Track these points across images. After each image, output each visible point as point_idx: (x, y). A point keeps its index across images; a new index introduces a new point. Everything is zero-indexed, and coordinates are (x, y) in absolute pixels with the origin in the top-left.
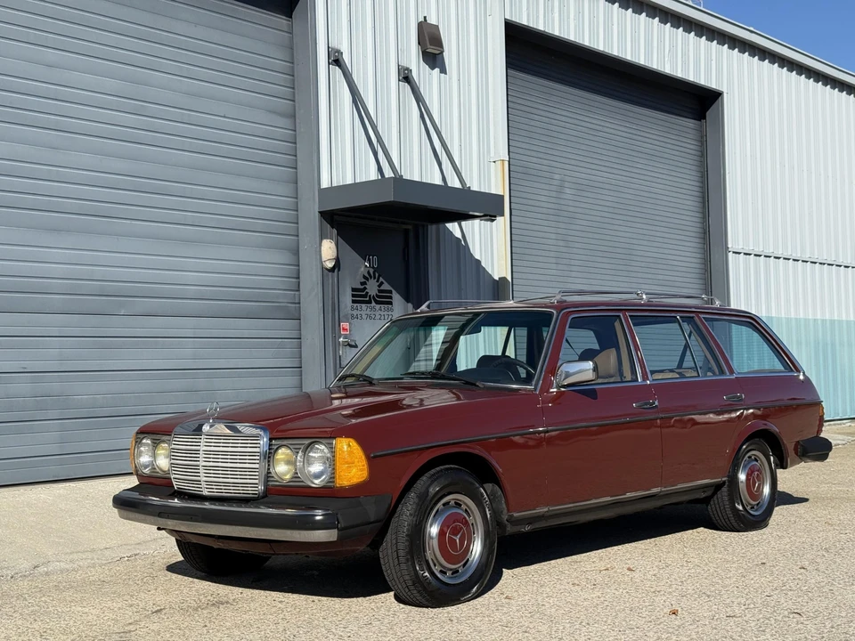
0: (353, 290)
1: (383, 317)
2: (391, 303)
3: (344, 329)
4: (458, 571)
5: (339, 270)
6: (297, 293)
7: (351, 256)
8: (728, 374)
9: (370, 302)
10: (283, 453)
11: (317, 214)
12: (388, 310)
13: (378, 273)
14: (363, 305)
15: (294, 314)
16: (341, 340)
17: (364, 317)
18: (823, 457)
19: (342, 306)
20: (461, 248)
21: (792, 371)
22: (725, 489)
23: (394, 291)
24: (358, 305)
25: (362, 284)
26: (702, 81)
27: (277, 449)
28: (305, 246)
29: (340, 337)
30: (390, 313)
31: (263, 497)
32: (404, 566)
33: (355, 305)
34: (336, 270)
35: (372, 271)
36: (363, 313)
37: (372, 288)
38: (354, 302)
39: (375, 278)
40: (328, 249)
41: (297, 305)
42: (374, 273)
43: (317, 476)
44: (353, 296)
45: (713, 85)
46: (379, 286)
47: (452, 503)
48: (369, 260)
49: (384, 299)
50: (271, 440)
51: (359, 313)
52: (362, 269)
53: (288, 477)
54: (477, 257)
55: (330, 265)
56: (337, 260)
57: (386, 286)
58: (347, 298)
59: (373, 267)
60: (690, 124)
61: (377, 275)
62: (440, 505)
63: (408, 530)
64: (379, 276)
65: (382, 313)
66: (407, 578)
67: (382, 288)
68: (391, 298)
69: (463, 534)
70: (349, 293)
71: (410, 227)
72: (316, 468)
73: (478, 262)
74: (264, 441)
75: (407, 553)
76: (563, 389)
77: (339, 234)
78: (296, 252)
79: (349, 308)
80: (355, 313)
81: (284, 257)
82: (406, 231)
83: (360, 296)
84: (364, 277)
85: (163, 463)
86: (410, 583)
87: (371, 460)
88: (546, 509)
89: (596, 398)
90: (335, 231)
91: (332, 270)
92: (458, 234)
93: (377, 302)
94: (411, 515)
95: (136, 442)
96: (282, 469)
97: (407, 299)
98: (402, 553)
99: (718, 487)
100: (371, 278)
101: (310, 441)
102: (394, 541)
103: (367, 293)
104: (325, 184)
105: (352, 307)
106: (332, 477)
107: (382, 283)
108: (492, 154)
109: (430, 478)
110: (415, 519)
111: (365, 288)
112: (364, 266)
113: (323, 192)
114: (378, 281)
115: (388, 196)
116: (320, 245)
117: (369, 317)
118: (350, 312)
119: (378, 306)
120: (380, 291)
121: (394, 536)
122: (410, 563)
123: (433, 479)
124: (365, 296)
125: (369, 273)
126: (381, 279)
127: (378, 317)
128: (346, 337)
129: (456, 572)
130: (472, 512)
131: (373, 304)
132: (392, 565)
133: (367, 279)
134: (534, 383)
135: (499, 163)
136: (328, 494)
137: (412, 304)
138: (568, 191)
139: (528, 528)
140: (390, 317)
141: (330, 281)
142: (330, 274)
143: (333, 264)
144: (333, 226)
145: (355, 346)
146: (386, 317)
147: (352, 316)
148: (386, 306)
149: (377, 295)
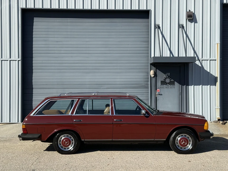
0: (161, 81)
2: (174, 84)
3: (158, 91)
6: (148, 82)
7: (159, 73)
9: (167, 84)
11: (150, 64)
12: (173, 86)
13: (170, 77)
14: (165, 85)
15: (147, 87)
17: (165, 88)
24: (163, 85)
25: (164, 80)
29: (156, 93)
30: (174, 86)
33: (162, 85)
34: (155, 77)
38: (161, 84)
39: (169, 78)
40: (152, 73)
41: (148, 85)
42: (169, 77)
44: (161, 83)
48: (167, 74)
49: (172, 83)
51: (163, 87)
55: (152, 76)
56: (155, 74)
58: (159, 84)
64: (170, 78)
65: (171, 87)
67: (171, 81)
68: (174, 83)
70: (160, 82)
79: (160, 86)
80: (162, 87)
81: (145, 74)
82: (180, 66)
83: (163, 83)
84: (165, 78)
93: (169, 84)
103: (166, 82)
105: (161, 86)
111: (165, 81)
112: (165, 76)
116: (150, 72)
117: (167, 88)
119: (169, 85)
120: (170, 81)
125: (167, 77)
127: (169, 87)
128: (158, 93)
133: (166, 79)
137: (182, 85)
140: (174, 88)
141: (153, 80)
142: (153, 78)
143: (154, 76)
144: (154, 67)
145: (162, 95)
146: (172, 88)
147: (161, 88)
148: (172, 85)
149: (169, 82)
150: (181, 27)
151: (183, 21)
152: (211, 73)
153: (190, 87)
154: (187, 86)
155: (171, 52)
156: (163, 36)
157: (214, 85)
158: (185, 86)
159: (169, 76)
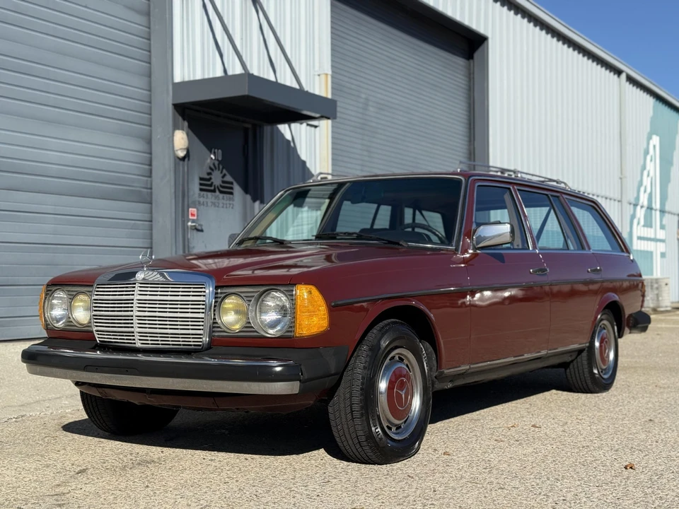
0: (201, 179)
1: (225, 206)
2: (232, 193)
3: (193, 215)
4: (401, 427)
5: (189, 160)
6: (149, 179)
8: (587, 249)
9: (214, 191)
10: (230, 302)
11: (171, 107)
12: (230, 199)
14: (209, 194)
15: (147, 198)
16: (190, 224)
17: (210, 204)
18: (644, 329)
19: (191, 193)
20: (289, 149)
21: (623, 251)
22: (584, 354)
23: (235, 184)
24: (205, 193)
25: (209, 174)
26: (474, 26)
27: (224, 298)
28: (158, 136)
29: (188, 222)
30: (231, 202)
31: (207, 349)
32: (358, 421)
33: (202, 193)
34: (186, 160)
35: (216, 163)
36: (209, 201)
37: (217, 179)
38: (201, 190)
39: (219, 170)
40: (181, 140)
41: (149, 191)
42: (219, 165)
43: (273, 325)
44: (201, 184)
45: (481, 30)
47: (397, 358)
49: (226, 190)
50: (217, 288)
51: (205, 200)
52: (209, 161)
53: (237, 327)
54: (303, 157)
55: (181, 154)
57: (229, 178)
58: (195, 186)
59: (218, 160)
60: (460, 61)
61: (221, 167)
62: (387, 361)
63: (362, 384)
64: (223, 168)
65: (225, 202)
66: (360, 433)
67: (225, 179)
68: (232, 188)
69: (408, 388)
70: (197, 181)
71: (249, 126)
72: (271, 316)
73: (304, 163)
74: (209, 290)
75: (362, 408)
76: (478, 251)
77: (190, 127)
78: (149, 142)
79: (197, 195)
80: (202, 200)
81: (140, 145)
82: (246, 130)
83: (206, 185)
84: (211, 168)
85: (81, 315)
86: (363, 439)
87: (333, 309)
88: (468, 367)
89: (504, 262)
90: (186, 124)
91: (183, 159)
92: (288, 137)
93: (221, 192)
94: (365, 368)
95: (47, 294)
96: (231, 319)
97: (246, 190)
98: (356, 407)
99: (580, 351)
100: (216, 168)
101: (262, 289)
102: (348, 396)
103: (212, 183)
104: (177, 79)
105: (199, 195)
106: (292, 326)
107: (225, 175)
108: (317, 68)
109: (380, 330)
110: (369, 372)
111: (211, 179)
113: (176, 86)
114: (222, 172)
115: (243, 91)
116: (173, 135)
117: (214, 204)
118: (197, 199)
119: (221, 196)
120: (223, 182)
121: (348, 390)
122: (364, 418)
123: (383, 333)
124: (211, 185)
125: (214, 164)
126: (224, 171)
127: (221, 205)
128: (193, 221)
129: (398, 427)
130: (413, 367)
131: (217, 193)
132: (344, 420)
133: (213, 170)
134: (454, 244)
135: (323, 77)
136: (286, 344)
137: (250, 195)
138: (371, 109)
139: (450, 385)
140: (231, 206)
142: (181, 162)
143: (185, 153)
144: (184, 119)
145: (202, 231)
146: (228, 206)
147: (199, 202)
148: (228, 196)
149: (221, 186)
152: (308, 165)
155: (225, 71)
158: (257, 203)
159: (220, 162)
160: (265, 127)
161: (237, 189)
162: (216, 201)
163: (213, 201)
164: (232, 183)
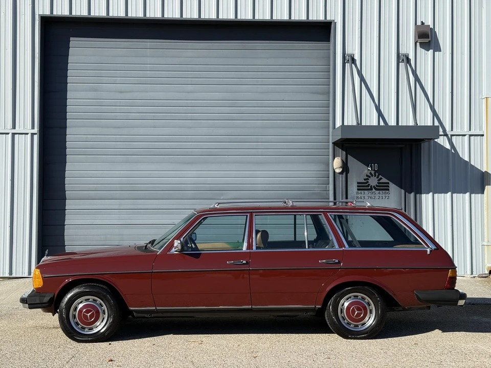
0: (358, 183)
1: (381, 198)
2: (388, 190)
5: (346, 173)
6: (328, 185)
7: (353, 163)
9: (371, 189)
11: (331, 144)
12: (385, 193)
13: (379, 172)
14: (366, 192)
15: (326, 196)
17: (366, 198)
19: (350, 192)
20: (451, 155)
23: (390, 182)
25: (365, 180)
30: (387, 195)
33: (360, 191)
34: (344, 173)
35: (373, 172)
36: (366, 196)
37: (373, 182)
38: (358, 190)
39: (375, 176)
40: (337, 163)
41: (328, 192)
44: (358, 186)
46: (379, 180)
48: (371, 167)
49: (383, 188)
51: (362, 195)
52: (366, 171)
54: (467, 159)
55: (338, 171)
56: (345, 168)
57: (384, 180)
58: (354, 188)
59: (374, 170)
61: (377, 174)
65: (381, 195)
67: (380, 181)
68: (388, 186)
70: (355, 185)
73: (468, 162)
79: (355, 193)
80: (359, 196)
81: (321, 167)
82: (401, 149)
83: (363, 186)
84: (367, 176)
90: (345, 153)
91: (341, 173)
92: (448, 146)
93: (376, 189)
97: (401, 187)
100: (372, 176)
103: (369, 184)
105: (357, 193)
107: (381, 179)
111: (368, 182)
112: (367, 170)
114: (377, 178)
117: (370, 197)
118: (356, 195)
119: (377, 192)
120: (378, 183)
124: (367, 186)
125: (371, 173)
126: (380, 176)
127: (377, 197)
131: (374, 190)
133: (370, 177)
135: (485, 99)
140: (387, 197)
141: (341, 179)
142: (341, 175)
143: (341, 169)
144: (343, 150)
146: (384, 198)
147: (357, 197)
148: (384, 191)
149: (376, 185)
150: (403, 59)
151: (409, 45)
152: (472, 163)
153: (424, 196)
154: (418, 195)
155: (380, 114)
156: (362, 79)
157: (478, 193)
158: (412, 195)
159: (376, 172)
160: (422, 144)
161: (392, 186)
162: (373, 195)
163: (370, 195)
164: (388, 183)
